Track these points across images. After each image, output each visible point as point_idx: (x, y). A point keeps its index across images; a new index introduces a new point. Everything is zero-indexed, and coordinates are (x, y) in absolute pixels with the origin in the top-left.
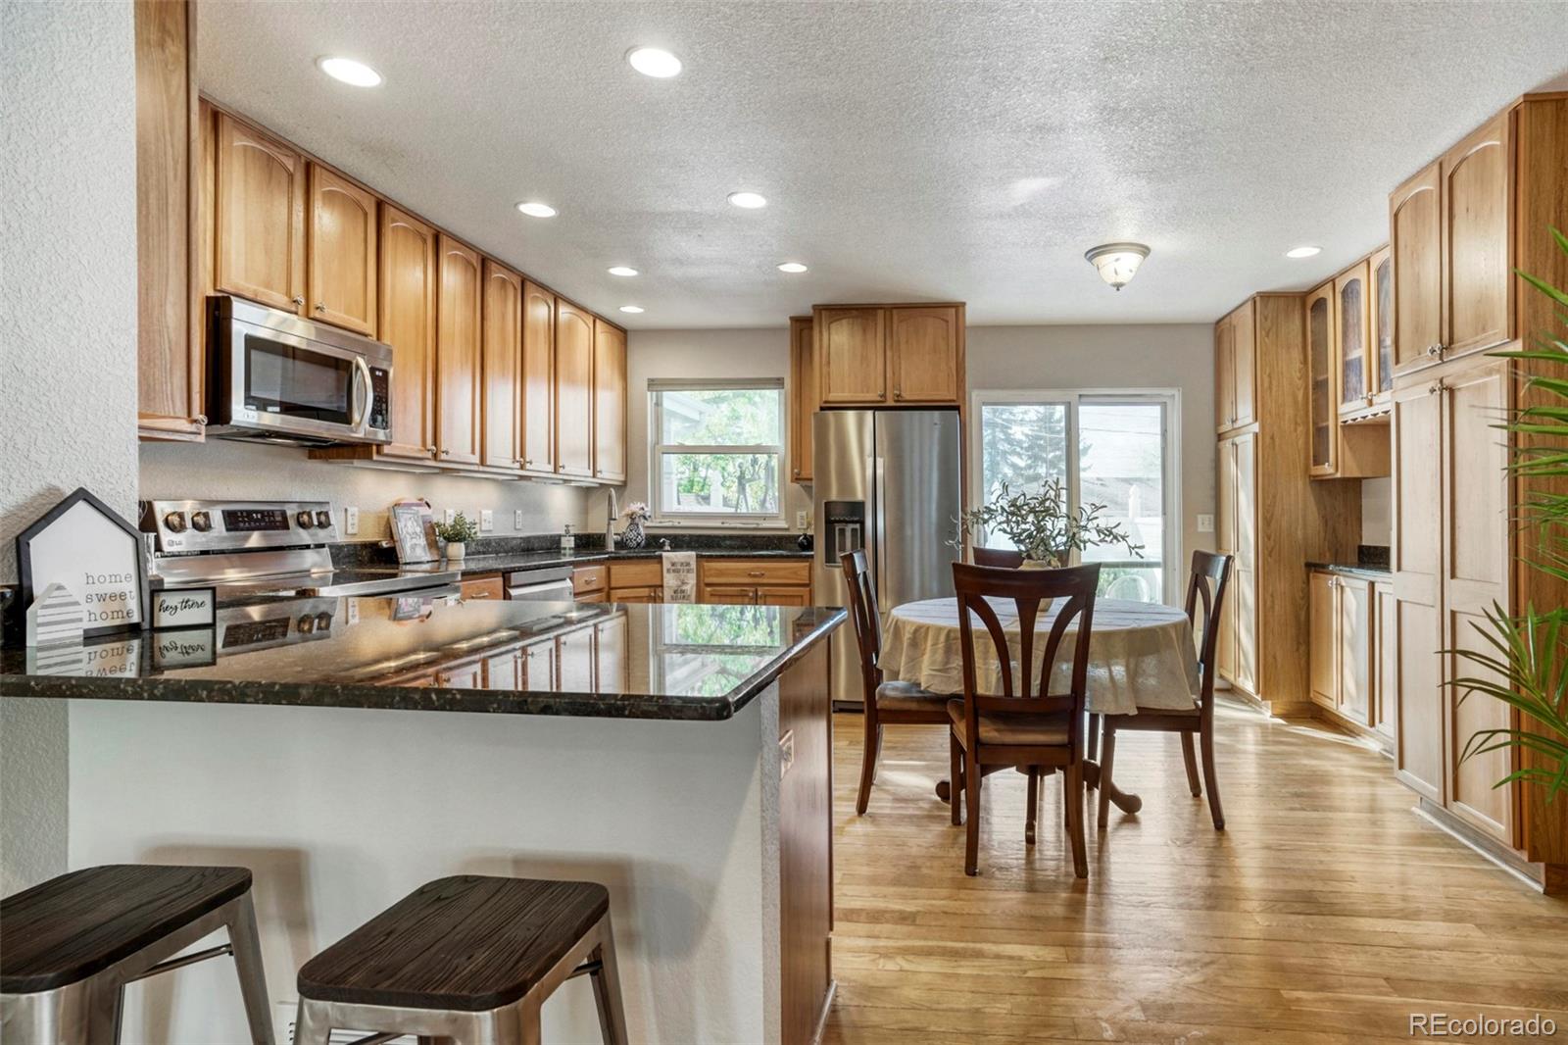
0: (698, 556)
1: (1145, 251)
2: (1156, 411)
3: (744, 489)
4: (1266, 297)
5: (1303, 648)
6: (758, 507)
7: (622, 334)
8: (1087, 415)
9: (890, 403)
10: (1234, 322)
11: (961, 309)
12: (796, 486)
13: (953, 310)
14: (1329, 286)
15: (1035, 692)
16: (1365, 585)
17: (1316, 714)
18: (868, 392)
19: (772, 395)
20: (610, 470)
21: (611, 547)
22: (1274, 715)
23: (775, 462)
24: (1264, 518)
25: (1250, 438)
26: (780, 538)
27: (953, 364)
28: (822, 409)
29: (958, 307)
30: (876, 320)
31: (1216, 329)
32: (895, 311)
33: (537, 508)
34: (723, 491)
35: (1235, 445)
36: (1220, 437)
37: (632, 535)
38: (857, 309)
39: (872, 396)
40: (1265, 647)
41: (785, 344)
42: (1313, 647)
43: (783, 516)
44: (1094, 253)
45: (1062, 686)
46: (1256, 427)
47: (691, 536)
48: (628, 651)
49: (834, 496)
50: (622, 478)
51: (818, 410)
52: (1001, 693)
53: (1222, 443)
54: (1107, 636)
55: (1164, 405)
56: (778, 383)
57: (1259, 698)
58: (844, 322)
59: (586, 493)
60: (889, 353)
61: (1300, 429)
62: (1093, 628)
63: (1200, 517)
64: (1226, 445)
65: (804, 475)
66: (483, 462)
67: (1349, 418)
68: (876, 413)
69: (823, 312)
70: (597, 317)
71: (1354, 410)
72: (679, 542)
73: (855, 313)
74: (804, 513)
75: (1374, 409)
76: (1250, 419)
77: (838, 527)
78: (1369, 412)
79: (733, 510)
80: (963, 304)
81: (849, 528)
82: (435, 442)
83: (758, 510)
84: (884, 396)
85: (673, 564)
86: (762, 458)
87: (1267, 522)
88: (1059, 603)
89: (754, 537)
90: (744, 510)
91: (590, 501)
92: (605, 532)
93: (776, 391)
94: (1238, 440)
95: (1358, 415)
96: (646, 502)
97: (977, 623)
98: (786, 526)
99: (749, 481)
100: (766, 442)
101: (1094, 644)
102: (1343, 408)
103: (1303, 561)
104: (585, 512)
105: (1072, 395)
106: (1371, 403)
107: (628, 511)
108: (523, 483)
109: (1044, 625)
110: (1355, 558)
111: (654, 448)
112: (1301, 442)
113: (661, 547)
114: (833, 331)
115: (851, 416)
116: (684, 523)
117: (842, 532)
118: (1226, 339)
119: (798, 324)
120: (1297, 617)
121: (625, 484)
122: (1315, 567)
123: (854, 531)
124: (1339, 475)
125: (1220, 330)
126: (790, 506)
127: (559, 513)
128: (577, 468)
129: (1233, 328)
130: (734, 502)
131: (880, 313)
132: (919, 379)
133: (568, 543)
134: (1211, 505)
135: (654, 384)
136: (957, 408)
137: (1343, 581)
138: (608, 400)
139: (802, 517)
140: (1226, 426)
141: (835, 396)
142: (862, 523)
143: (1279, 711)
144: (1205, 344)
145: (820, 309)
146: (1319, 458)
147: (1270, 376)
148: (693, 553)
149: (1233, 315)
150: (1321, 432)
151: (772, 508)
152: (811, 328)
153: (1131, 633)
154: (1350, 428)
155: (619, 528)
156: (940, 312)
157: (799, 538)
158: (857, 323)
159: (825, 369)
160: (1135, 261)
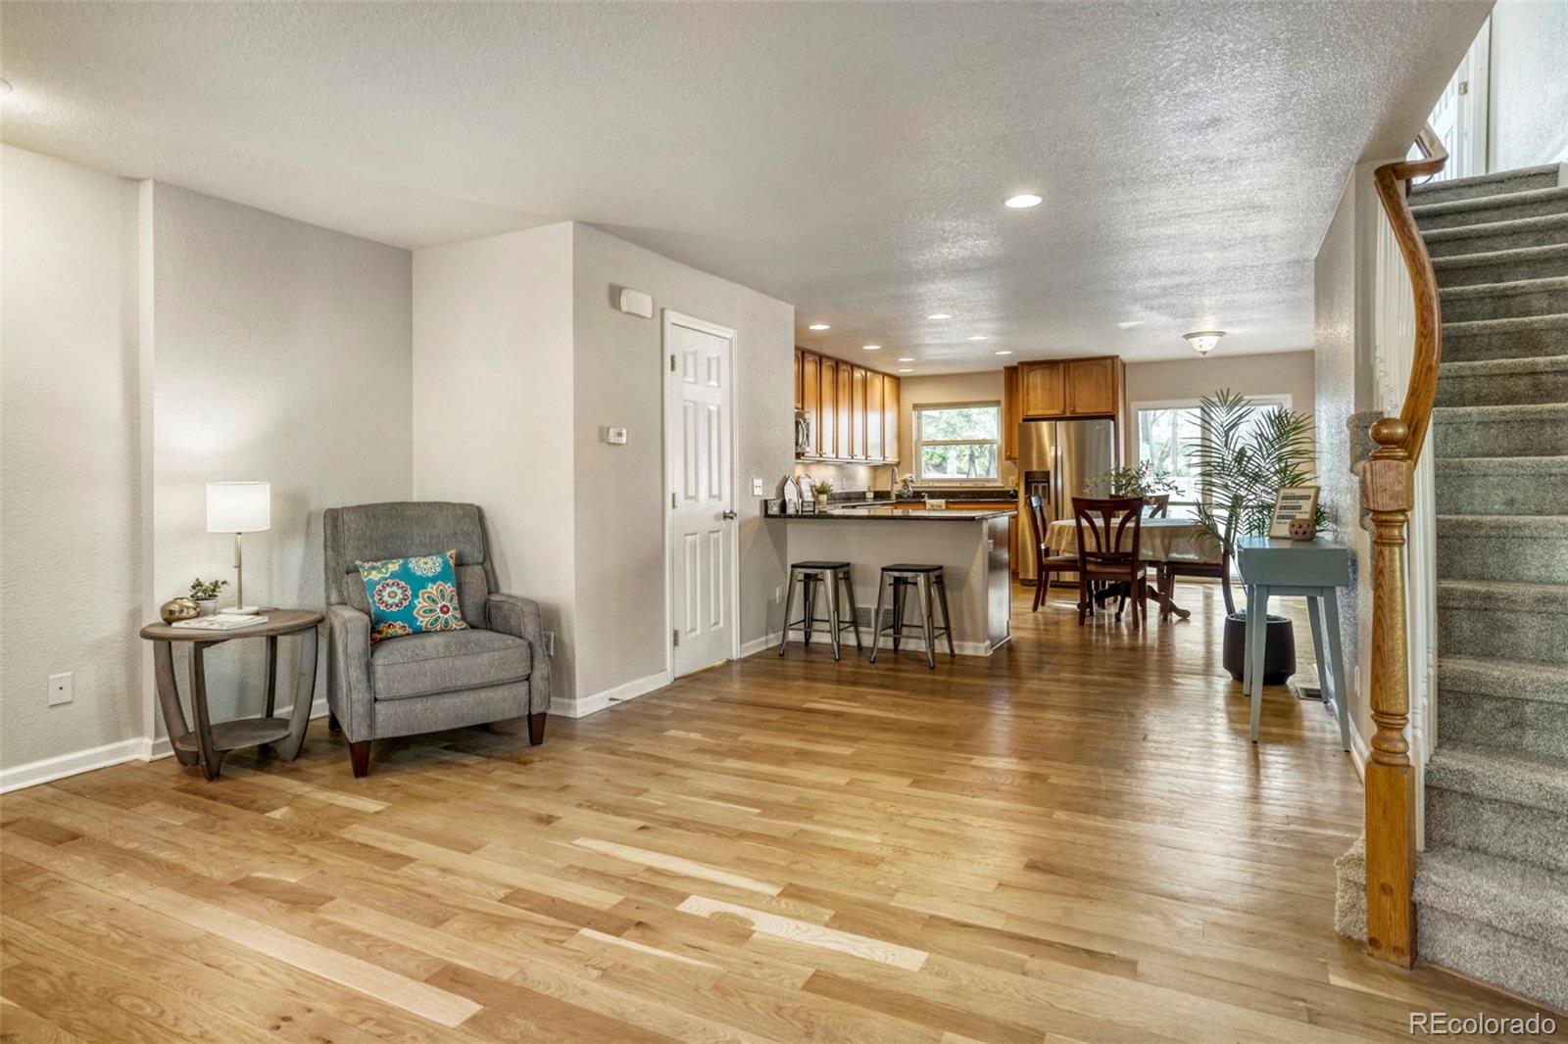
0: (947, 502)
1: (1221, 334)
3: (974, 462)
6: (984, 473)
7: (898, 381)
9: (1068, 415)
12: (1009, 462)
13: (1110, 361)
15: (1113, 550)
18: (1054, 410)
19: (993, 410)
20: (891, 457)
21: (894, 497)
23: (995, 447)
26: (998, 492)
27: (1110, 392)
28: (1025, 420)
29: (1113, 358)
30: (1058, 370)
32: (1071, 364)
33: (851, 477)
34: (956, 463)
37: (906, 491)
38: (1047, 363)
39: (1056, 412)
41: (1001, 380)
43: (1000, 480)
44: (1188, 336)
47: (941, 492)
48: (933, 520)
49: (1035, 468)
50: (897, 460)
51: (1021, 421)
56: (997, 403)
58: (1038, 371)
59: (875, 468)
60: (1067, 387)
62: (1142, 525)
65: (1013, 456)
66: (837, 457)
68: (1058, 423)
70: (884, 375)
72: (933, 495)
73: (1044, 366)
74: (1013, 478)
77: (1033, 485)
79: (965, 476)
80: (1116, 357)
81: (1040, 486)
82: (821, 450)
83: (984, 477)
84: (1065, 411)
85: (932, 506)
86: (988, 446)
88: (1122, 514)
89: (981, 492)
90: (974, 477)
91: (877, 473)
92: (889, 489)
93: (996, 408)
96: (912, 472)
97: (1084, 523)
98: (1001, 485)
99: (977, 457)
100: (989, 437)
101: (1142, 532)
104: (874, 478)
107: (903, 478)
108: (849, 465)
109: (1115, 522)
111: (916, 443)
113: (923, 497)
114: (1030, 376)
115: (1045, 425)
116: (936, 485)
117: (1036, 488)
119: (1009, 371)
121: (899, 463)
123: (1044, 487)
126: (1004, 474)
127: (862, 480)
128: (876, 457)
130: (967, 470)
131: (1062, 365)
132: (1087, 400)
133: (870, 495)
135: (916, 407)
136: (1112, 417)
138: (891, 416)
139: (1012, 480)
141: (1032, 413)
142: (1048, 482)
145: (1022, 364)
148: (944, 501)
151: (993, 475)
152: (1017, 373)
155: (898, 488)
156: (1102, 362)
157: (1009, 492)
158: (1047, 372)
159: (1025, 398)
160: (1214, 340)
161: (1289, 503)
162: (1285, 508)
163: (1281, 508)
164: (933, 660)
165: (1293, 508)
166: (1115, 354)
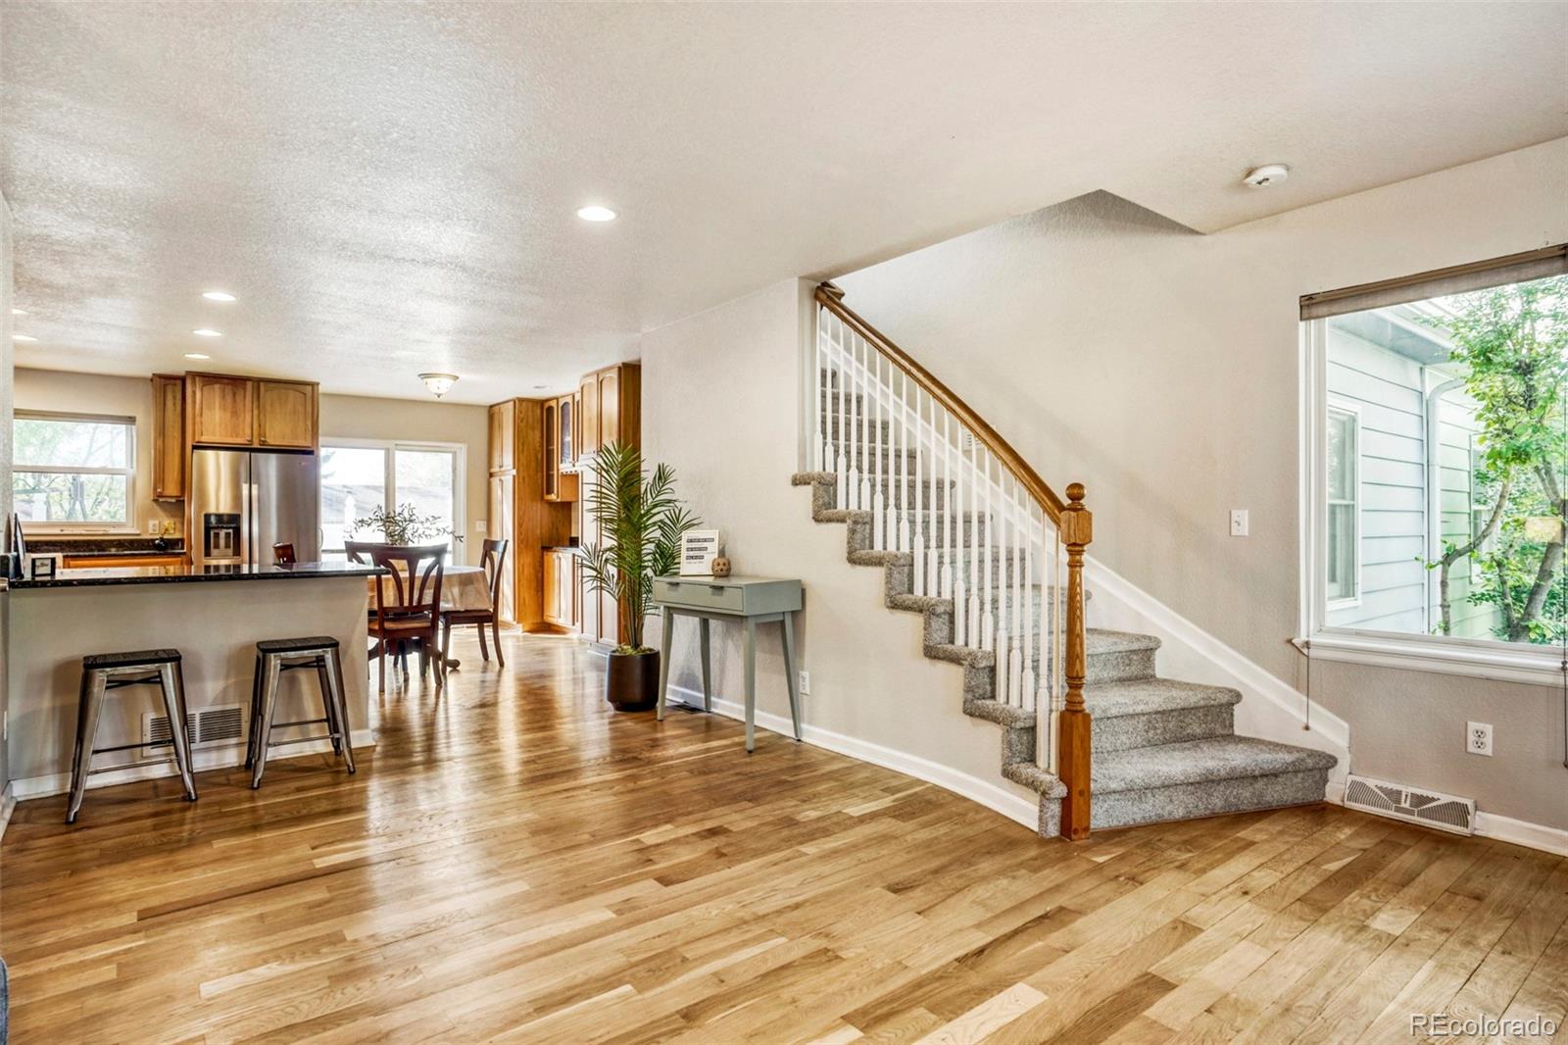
1: (455, 378)
2: (449, 456)
4: (521, 400)
5: (540, 593)
6: (101, 517)
8: (400, 457)
9: (256, 445)
10: (502, 410)
11: (316, 387)
13: (310, 388)
14: (555, 401)
15: (415, 604)
16: (571, 556)
17: (546, 627)
18: (237, 437)
19: (124, 428)
22: (524, 632)
24: (519, 523)
25: (511, 478)
26: (132, 542)
27: (309, 423)
28: (195, 447)
29: (314, 385)
30: (245, 389)
31: (489, 412)
32: (262, 383)
35: (501, 480)
36: (491, 475)
38: (228, 379)
39: (239, 441)
40: (519, 594)
42: (545, 592)
43: (131, 524)
44: (425, 376)
45: (428, 599)
46: (514, 472)
52: (398, 605)
53: (492, 479)
54: (450, 577)
55: (454, 454)
56: (129, 420)
57: (515, 623)
58: (216, 387)
60: (255, 412)
61: (539, 474)
62: (444, 573)
63: (478, 523)
64: (495, 481)
65: (164, 493)
67: (564, 471)
68: (252, 455)
69: (197, 379)
71: (565, 467)
73: (226, 381)
74: (157, 522)
75: (575, 469)
76: (511, 467)
77: (213, 532)
78: (573, 469)
80: (318, 384)
81: (223, 532)
83: (105, 520)
84: (251, 441)
87: (520, 525)
89: (104, 541)
93: (130, 426)
94: (503, 478)
95: (569, 470)
98: (138, 532)
100: (111, 465)
102: (561, 466)
103: (540, 546)
105: (391, 444)
106: (574, 465)
109: (420, 572)
110: (568, 543)
112: (540, 481)
114: (205, 391)
115: (210, 454)
117: (217, 534)
118: (496, 417)
119: (162, 380)
120: (537, 577)
122: (547, 548)
123: (227, 534)
124: (559, 500)
125: (492, 412)
126: (142, 517)
129: (500, 413)
131: (248, 384)
132: (280, 431)
134: (484, 515)
136: (311, 453)
137: (560, 555)
139: (154, 525)
140: (495, 469)
141: (206, 438)
142: (237, 529)
143: (526, 629)
144: (483, 420)
145: (193, 374)
146: (549, 491)
147: (523, 444)
149: (502, 406)
150: (550, 478)
151: (120, 517)
153: (460, 575)
154: (565, 476)
156: (301, 387)
157: (153, 540)
158: (228, 389)
159: (198, 419)
160: (449, 382)
161: (694, 545)
162: (692, 549)
163: (688, 549)
164: (352, 762)
165: (700, 549)
166: (317, 381)
